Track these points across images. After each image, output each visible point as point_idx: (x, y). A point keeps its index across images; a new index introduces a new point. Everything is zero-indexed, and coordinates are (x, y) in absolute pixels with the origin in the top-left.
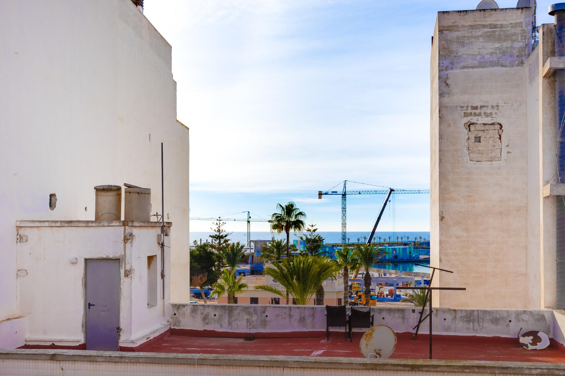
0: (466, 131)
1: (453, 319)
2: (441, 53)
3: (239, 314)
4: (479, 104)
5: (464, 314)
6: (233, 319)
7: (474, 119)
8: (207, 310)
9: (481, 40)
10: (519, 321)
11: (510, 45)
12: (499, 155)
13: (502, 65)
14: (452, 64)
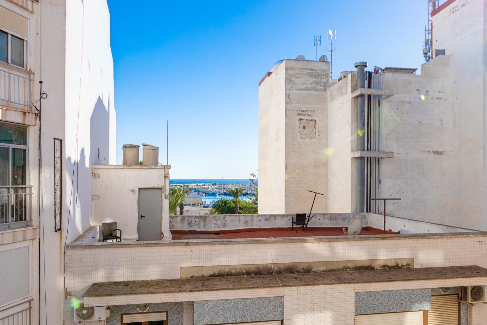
0: (298, 123)
2: (286, 81)
3: (210, 220)
4: (305, 109)
6: (206, 223)
7: (302, 117)
8: (191, 219)
9: (306, 76)
11: (320, 80)
12: (314, 136)
13: (316, 90)
14: (292, 87)
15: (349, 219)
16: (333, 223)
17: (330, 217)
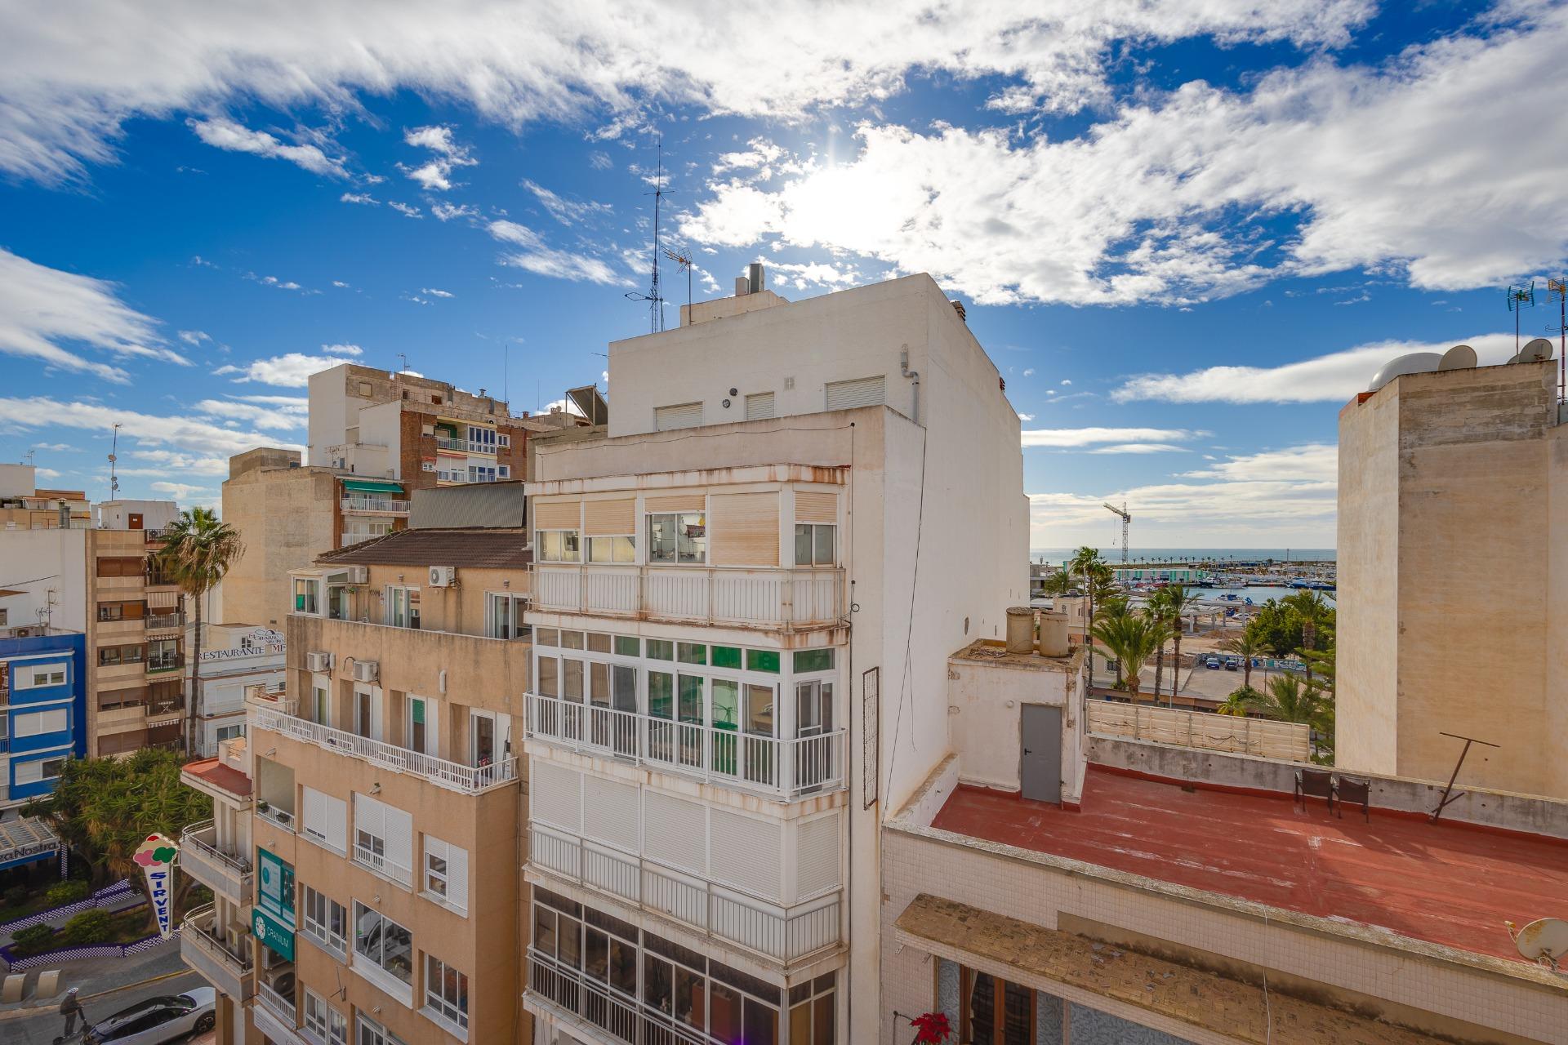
2: (1403, 426)
11: (1518, 412)
14: (1421, 439)
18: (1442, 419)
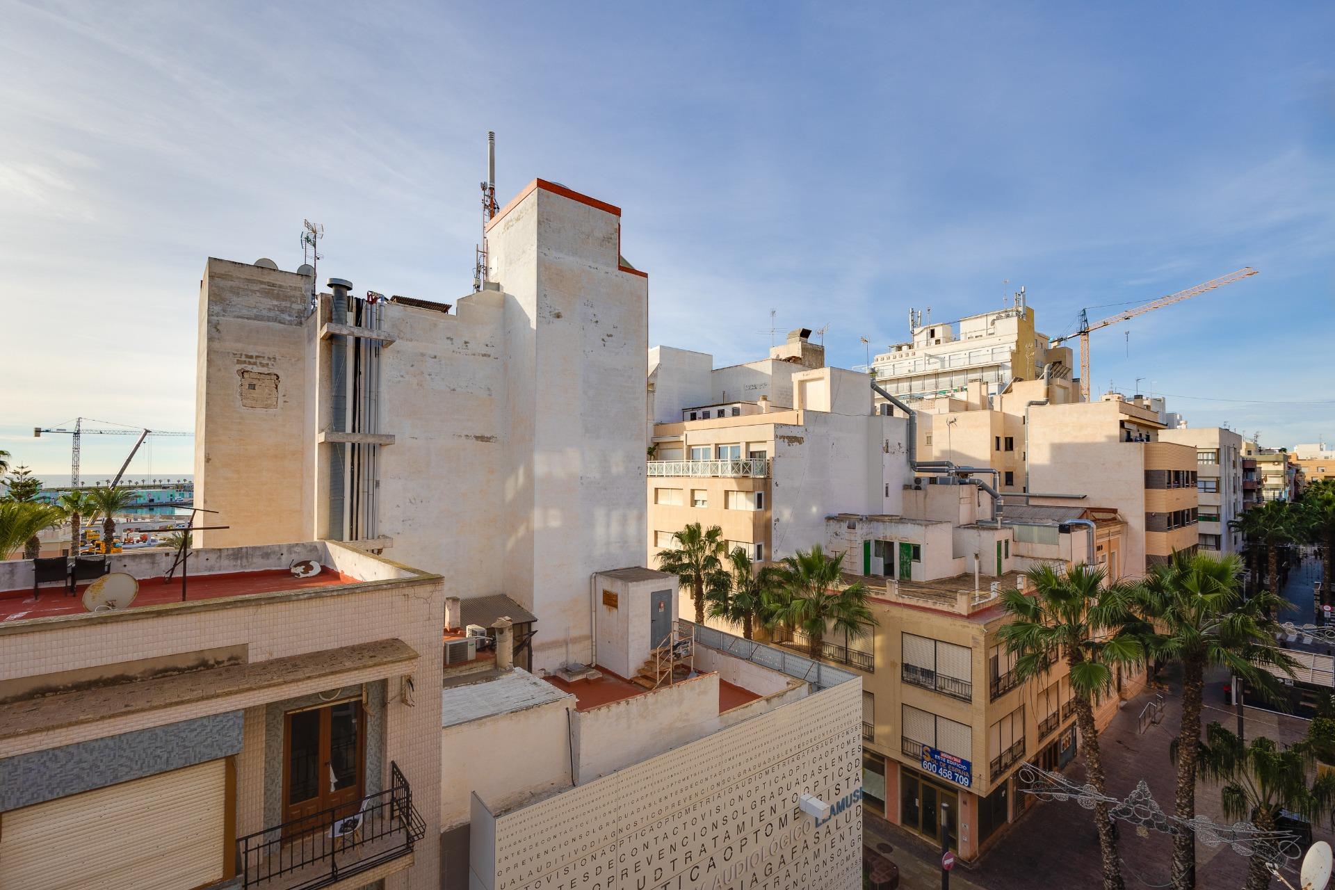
0: (239, 378)
1: (217, 558)
4: (254, 354)
5: (231, 552)
7: (249, 368)
9: (258, 294)
10: (291, 553)
11: (289, 305)
12: (275, 403)
13: (280, 322)
14: (224, 311)
15: (279, 555)
16: (241, 564)
17: (233, 554)
18: (239, 299)
